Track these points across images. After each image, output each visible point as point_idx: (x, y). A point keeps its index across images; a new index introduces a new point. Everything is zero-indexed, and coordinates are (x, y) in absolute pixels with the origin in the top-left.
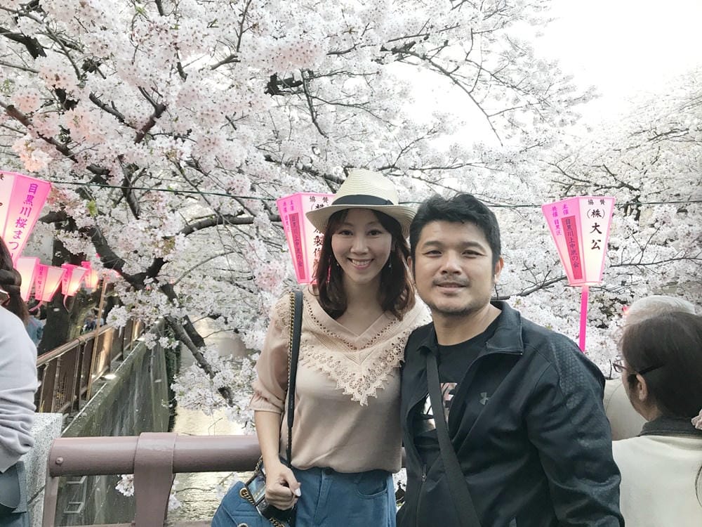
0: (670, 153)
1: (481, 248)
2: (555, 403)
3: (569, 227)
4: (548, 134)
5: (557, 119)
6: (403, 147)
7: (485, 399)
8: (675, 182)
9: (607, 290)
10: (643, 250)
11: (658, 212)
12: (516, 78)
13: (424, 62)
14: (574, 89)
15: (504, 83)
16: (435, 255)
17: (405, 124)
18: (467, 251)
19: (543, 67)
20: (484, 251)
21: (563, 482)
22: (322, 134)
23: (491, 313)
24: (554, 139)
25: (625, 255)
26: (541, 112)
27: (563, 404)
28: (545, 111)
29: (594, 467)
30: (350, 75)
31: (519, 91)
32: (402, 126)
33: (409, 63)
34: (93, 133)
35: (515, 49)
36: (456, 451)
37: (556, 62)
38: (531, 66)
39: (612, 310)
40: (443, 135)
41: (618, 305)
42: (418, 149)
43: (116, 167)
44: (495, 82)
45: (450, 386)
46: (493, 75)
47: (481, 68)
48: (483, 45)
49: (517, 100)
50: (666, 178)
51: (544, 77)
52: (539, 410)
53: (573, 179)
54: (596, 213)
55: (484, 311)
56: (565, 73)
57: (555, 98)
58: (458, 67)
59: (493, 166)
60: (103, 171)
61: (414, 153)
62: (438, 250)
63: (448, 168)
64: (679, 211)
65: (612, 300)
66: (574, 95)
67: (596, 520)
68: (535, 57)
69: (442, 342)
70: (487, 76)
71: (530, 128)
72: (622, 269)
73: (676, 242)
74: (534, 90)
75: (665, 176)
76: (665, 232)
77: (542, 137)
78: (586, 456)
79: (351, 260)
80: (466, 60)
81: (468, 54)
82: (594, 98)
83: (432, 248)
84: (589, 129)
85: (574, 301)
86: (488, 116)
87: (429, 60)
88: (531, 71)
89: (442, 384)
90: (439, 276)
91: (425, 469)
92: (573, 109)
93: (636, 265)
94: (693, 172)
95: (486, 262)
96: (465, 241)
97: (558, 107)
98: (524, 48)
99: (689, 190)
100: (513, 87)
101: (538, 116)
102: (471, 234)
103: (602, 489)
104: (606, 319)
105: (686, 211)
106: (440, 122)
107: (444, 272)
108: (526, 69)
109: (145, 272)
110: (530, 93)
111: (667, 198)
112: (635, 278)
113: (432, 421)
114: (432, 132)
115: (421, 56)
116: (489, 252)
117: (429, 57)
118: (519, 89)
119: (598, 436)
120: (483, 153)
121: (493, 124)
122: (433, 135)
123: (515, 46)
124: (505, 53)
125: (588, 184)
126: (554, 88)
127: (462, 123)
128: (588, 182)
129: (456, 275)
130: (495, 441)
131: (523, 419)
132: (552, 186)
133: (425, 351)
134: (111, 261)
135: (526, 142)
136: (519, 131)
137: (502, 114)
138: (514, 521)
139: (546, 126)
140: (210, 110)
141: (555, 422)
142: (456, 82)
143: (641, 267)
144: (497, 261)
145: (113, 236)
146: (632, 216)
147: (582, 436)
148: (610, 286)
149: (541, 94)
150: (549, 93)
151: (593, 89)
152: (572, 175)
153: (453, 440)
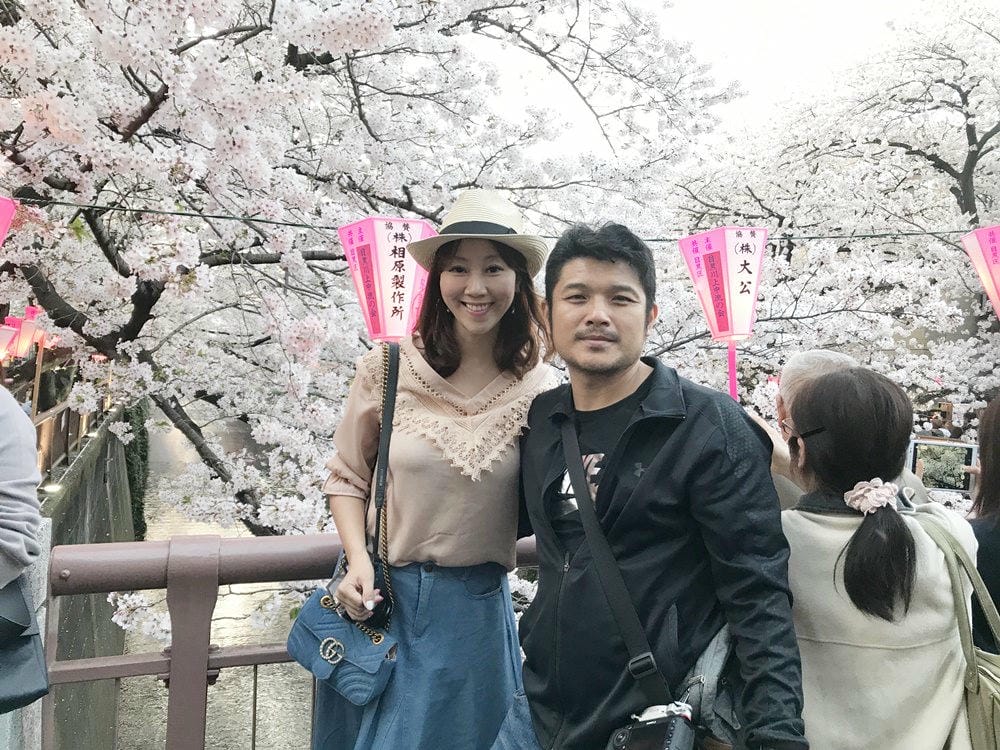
0: (832, 173)
1: (634, 293)
2: (723, 471)
3: (713, 265)
4: (676, 144)
5: (690, 123)
6: (488, 157)
7: (639, 470)
8: (836, 211)
9: (752, 353)
10: (797, 299)
11: (815, 250)
12: (637, 64)
13: (510, 36)
14: (712, 83)
15: (620, 70)
16: (578, 300)
17: (492, 121)
18: (617, 297)
19: (673, 51)
20: (637, 297)
21: (728, 559)
22: (373, 136)
23: (642, 371)
24: (684, 151)
25: (775, 307)
26: (669, 112)
27: (730, 472)
28: (675, 112)
29: (761, 541)
30: (414, 52)
31: (640, 83)
32: (488, 124)
33: (489, 36)
34: (66, 129)
35: (635, 23)
36: (606, 533)
37: (689, 45)
38: (656, 48)
39: (754, 381)
40: (540, 140)
41: (762, 375)
42: (506, 160)
43: (86, 179)
44: (606, 69)
45: (594, 459)
46: (605, 59)
47: (589, 48)
48: (592, 16)
49: (637, 95)
50: (825, 206)
51: (673, 65)
52: (703, 480)
53: (707, 205)
54: (746, 248)
55: (634, 369)
56: (700, 62)
57: (687, 95)
58: (558, 46)
59: (608, 186)
60: (66, 184)
61: (502, 166)
62: (582, 295)
63: (547, 188)
64: (841, 250)
65: (753, 369)
66: (712, 92)
67: (765, 598)
68: (661, 37)
69: (580, 407)
70: (597, 60)
71: (653, 135)
72: (770, 325)
73: (836, 291)
74: (659, 82)
75: (823, 203)
76: (823, 279)
77: (668, 147)
78: (754, 529)
79: (464, 304)
80: (569, 36)
81: (571, 27)
82: (738, 97)
83: (575, 292)
84: (730, 140)
85: (706, 370)
86: (598, 117)
87: (518, 33)
88: (657, 55)
89: (584, 457)
90: (583, 328)
91: (567, 558)
92: (712, 109)
93: (787, 319)
94: (860, 200)
95: (640, 309)
96: (615, 284)
97: (691, 107)
98: (648, 23)
99: (853, 223)
100: (632, 76)
101: (664, 118)
102: (622, 276)
103: (770, 565)
104: (745, 394)
105: (848, 250)
106: (536, 122)
107: (590, 323)
108: (650, 52)
109: (119, 330)
110: (655, 85)
111: (826, 232)
112: (787, 337)
113: (573, 501)
114: (526, 137)
115: (507, 27)
116: (643, 297)
117: (518, 29)
118: (640, 80)
119: (768, 506)
120: (594, 168)
121: (605, 128)
122: (528, 140)
123: (635, 20)
124: (621, 28)
125: (726, 212)
126: (686, 82)
127: (567, 124)
128: (727, 209)
129: (604, 327)
130: (653, 517)
131: (687, 490)
132: (678, 215)
133: (559, 420)
134: (65, 317)
135: (648, 155)
136: (639, 139)
137: (617, 113)
138: (674, 606)
139: (673, 132)
140: (237, 102)
141: (720, 494)
142: (555, 66)
143: (794, 321)
144: (651, 308)
145: (63, 280)
146: (782, 256)
147: (751, 507)
148: (755, 348)
149: (669, 88)
150: (680, 86)
151: (736, 84)
152: (705, 200)
153: (602, 521)
